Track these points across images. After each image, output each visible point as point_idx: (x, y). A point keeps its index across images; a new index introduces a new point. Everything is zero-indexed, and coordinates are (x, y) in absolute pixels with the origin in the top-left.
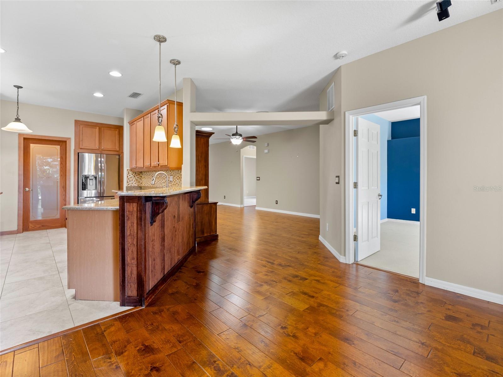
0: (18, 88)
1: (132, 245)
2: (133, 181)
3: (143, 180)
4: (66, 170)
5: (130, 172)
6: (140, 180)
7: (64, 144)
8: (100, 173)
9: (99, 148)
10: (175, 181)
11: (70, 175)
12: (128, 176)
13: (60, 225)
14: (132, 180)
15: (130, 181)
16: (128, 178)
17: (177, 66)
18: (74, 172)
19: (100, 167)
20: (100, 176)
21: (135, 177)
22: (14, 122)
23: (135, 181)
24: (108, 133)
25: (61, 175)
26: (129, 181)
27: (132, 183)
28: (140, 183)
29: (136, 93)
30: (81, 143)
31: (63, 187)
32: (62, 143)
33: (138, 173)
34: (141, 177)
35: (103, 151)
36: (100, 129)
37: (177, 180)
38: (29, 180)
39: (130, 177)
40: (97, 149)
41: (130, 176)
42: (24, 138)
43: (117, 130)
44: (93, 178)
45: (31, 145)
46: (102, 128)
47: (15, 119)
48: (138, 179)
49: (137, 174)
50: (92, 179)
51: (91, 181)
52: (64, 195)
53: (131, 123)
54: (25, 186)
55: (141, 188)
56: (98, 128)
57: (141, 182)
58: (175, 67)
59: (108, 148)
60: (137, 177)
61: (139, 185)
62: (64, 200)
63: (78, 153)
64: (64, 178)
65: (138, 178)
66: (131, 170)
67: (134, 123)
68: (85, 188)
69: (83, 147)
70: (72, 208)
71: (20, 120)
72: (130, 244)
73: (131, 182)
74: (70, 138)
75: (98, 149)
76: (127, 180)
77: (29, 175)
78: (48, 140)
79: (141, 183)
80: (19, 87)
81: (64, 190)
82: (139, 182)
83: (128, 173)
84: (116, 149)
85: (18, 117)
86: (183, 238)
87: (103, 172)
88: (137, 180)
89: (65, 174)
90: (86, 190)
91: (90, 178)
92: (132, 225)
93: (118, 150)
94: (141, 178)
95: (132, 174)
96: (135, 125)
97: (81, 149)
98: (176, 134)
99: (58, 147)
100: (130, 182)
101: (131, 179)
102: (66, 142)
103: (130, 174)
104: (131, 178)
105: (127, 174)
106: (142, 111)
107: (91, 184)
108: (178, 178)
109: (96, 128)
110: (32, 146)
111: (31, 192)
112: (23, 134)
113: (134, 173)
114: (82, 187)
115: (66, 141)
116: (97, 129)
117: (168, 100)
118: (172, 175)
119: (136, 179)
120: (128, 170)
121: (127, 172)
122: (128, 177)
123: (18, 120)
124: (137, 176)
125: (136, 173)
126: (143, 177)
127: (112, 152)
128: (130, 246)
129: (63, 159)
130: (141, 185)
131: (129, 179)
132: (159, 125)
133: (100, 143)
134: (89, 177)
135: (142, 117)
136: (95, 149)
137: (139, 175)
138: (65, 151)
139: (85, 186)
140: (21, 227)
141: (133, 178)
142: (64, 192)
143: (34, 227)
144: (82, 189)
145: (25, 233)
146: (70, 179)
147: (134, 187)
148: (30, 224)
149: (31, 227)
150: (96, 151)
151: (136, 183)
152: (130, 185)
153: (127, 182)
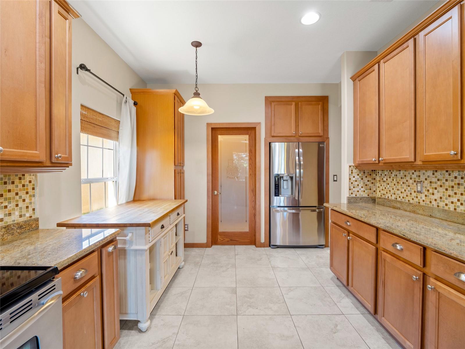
0: (196, 47)
2: (360, 187)
3: (378, 184)
4: (255, 168)
5: (354, 171)
6: (371, 185)
7: (253, 132)
8: (298, 171)
9: (296, 133)
11: (260, 175)
12: (352, 177)
13: (249, 241)
14: (358, 185)
15: (354, 187)
18: (265, 170)
19: (297, 162)
20: (298, 175)
21: (362, 179)
22: (192, 98)
23: (362, 187)
24: (307, 110)
25: (250, 175)
26: (352, 187)
27: (358, 191)
28: (372, 191)
30: (273, 127)
31: (253, 191)
32: (250, 130)
33: (368, 173)
34: (375, 179)
35: (301, 138)
36: (297, 105)
38: (218, 181)
39: (354, 179)
40: (293, 135)
41: (354, 177)
42: (212, 128)
43: (321, 103)
44: (288, 178)
45: (219, 137)
46: (299, 103)
47: (194, 92)
48: (368, 183)
49: (366, 174)
50: (287, 180)
51: (285, 182)
52: (253, 201)
54: (213, 190)
55: (375, 200)
56: (294, 103)
57: (374, 189)
59: (308, 133)
60: (366, 180)
61: (371, 195)
62: (253, 207)
63: (270, 143)
64: (254, 178)
65: (368, 181)
66: (357, 167)
68: (278, 194)
69: (275, 135)
71: (199, 94)
73: (356, 189)
74: (259, 123)
75: (295, 135)
76: (349, 185)
77: (218, 175)
78: (235, 128)
79: (374, 191)
80: (197, 45)
81: (253, 194)
82: (370, 189)
83: (351, 172)
84: (319, 133)
85: (197, 91)
88: (366, 185)
89: (254, 172)
90: (280, 195)
91: (285, 178)
93: (321, 134)
94: (373, 181)
95: (358, 175)
97: (273, 136)
99: (247, 137)
100: (354, 189)
101: (356, 183)
102: (254, 129)
103: (353, 175)
104: (356, 181)
105: (350, 175)
106: (376, 53)
107: (285, 187)
110: (221, 138)
111: (220, 195)
112: (211, 124)
113: (362, 173)
114: (275, 192)
115: (256, 127)
116: (292, 106)
119: (364, 183)
120: (350, 167)
121: (349, 171)
122: (350, 179)
123: (197, 95)
124: (366, 177)
125: (364, 173)
126: (378, 178)
127: (311, 138)
129: (252, 153)
130: (374, 195)
131: (352, 183)
133: (297, 126)
134: (283, 177)
135: (376, 64)
136: (291, 135)
137: (370, 175)
138: (254, 141)
139: (278, 190)
140: (210, 240)
141: (360, 181)
142: (254, 197)
143: (222, 241)
144: (275, 194)
145: (214, 247)
146: (260, 179)
147: (361, 198)
148: (219, 236)
149: (220, 240)
150: (292, 138)
151: (364, 191)
152: (354, 195)
153: (350, 189)
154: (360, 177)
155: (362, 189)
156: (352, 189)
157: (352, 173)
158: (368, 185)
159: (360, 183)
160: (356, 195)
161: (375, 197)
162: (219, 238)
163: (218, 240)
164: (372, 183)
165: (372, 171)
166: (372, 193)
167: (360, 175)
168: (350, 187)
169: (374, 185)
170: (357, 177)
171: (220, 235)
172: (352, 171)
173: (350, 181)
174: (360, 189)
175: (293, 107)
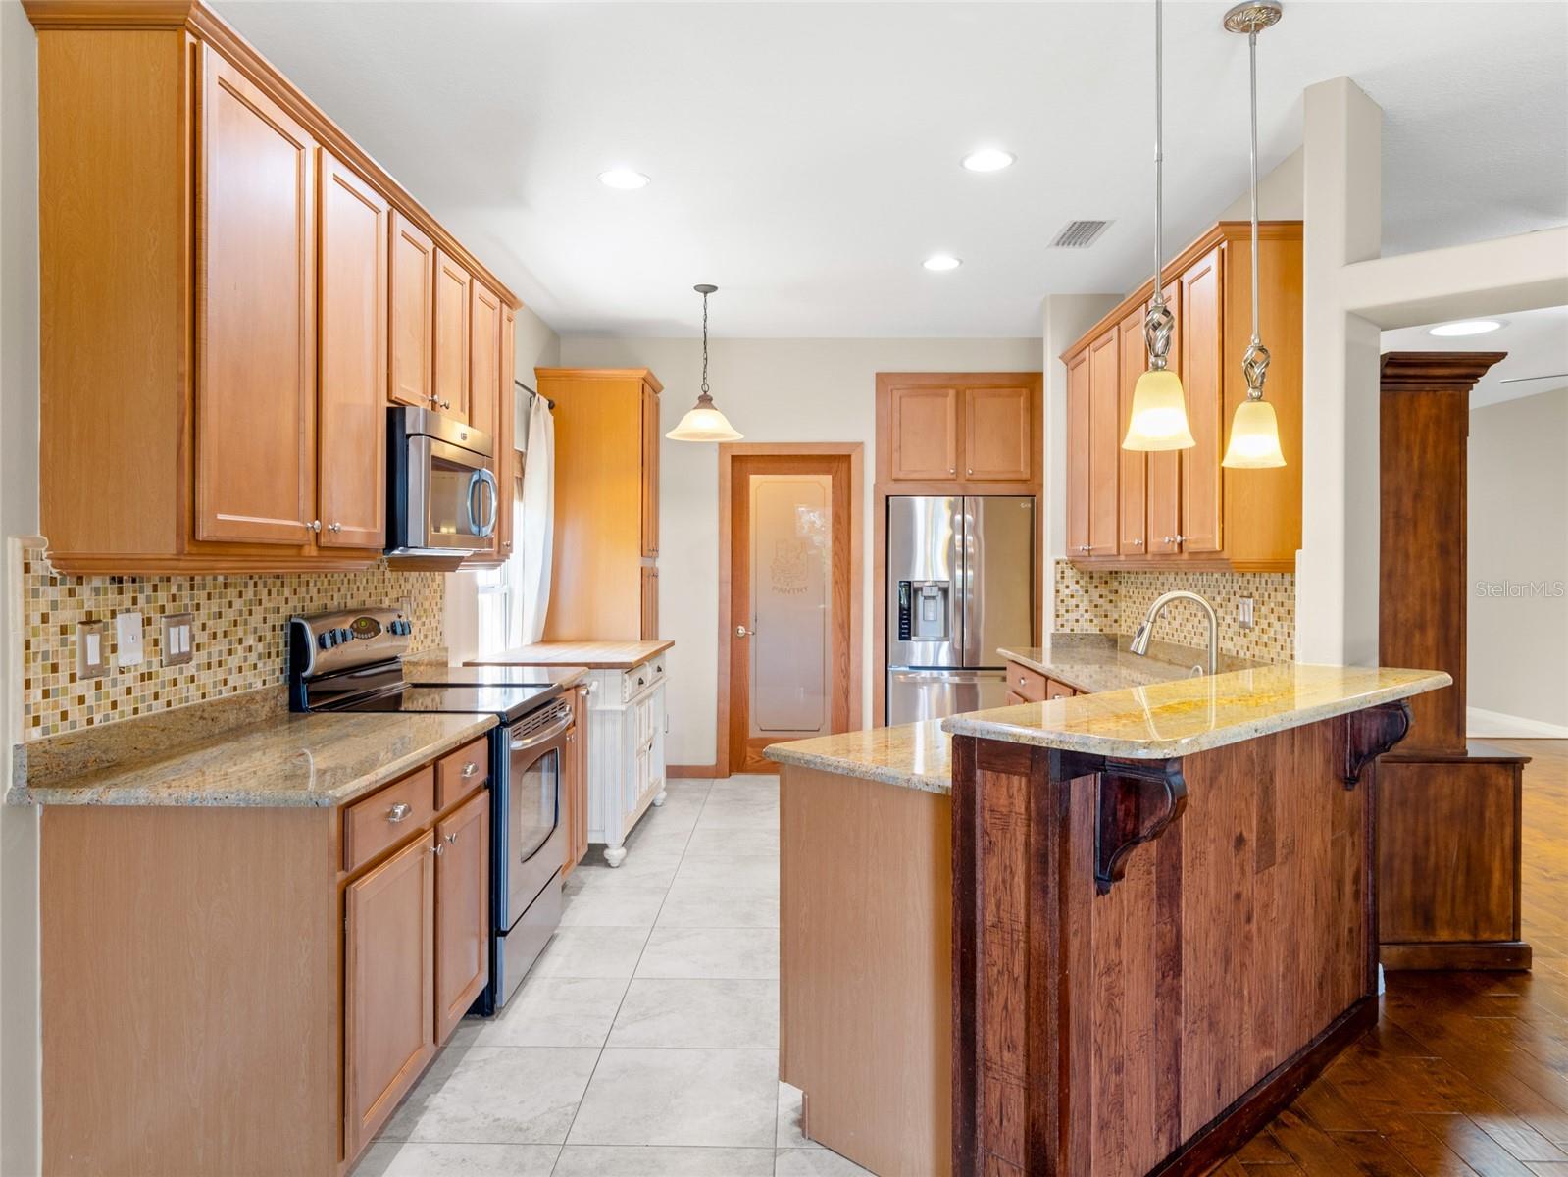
0: (706, 293)
1: (1006, 977)
2: (1082, 609)
3: (1123, 605)
4: (849, 563)
5: (1069, 573)
6: (1108, 607)
7: (844, 466)
8: (959, 573)
9: (957, 472)
10: (1264, 624)
11: (861, 581)
12: (1061, 587)
14: (1077, 606)
15: (1067, 611)
16: (1061, 596)
17: (1264, 35)
18: (875, 568)
20: (959, 585)
21: (1087, 592)
22: (695, 408)
23: (1087, 611)
24: (990, 410)
25: (836, 582)
26: (1062, 611)
27: (1077, 621)
28: (1109, 621)
29: (1081, 223)
30: (896, 456)
31: (842, 626)
32: (836, 463)
33: (1101, 577)
34: (1116, 592)
35: (971, 485)
36: (959, 397)
37: (1277, 625)
38: (748, 598)
39: (1067, 592)
40: (950, 476)
41: (1067, 587)
42: (733, 457)
43: (1024, 392)
44: (935, 591)
45: (753, 478)
46: (967, 392)
47: (699, 398)
48: (1101, 602)
49: (1096, 581)
50: (933, 598)
51: (931, 603)
52: (844, 654)
53: (1073, 359)
54: (734, 623)
55: (1116, 641)
56: (952, 393)
57: (1116, 616)
58: (1253, 44)
59: (990, 473)
60: (1095, 594)
61: (1107, 630)
62: (842, 671)
63: (888, 498)
64: (845, 590)
65: (1101, 597)
66: (1072, 563)
67: (1079, 358)
68: (909, 633)
69: (901, 476)
70: (794, 758)
71: (711, 400)
72: (996, 970)
73: (1072, 616)
74: (860, 445)
75: (954, 476)
76: (1056, 606)
77: (747, 583)
78: (796, 456)
79: (1116, 621)
80: (707, 290)
81: (844, 636)
82: (1106, 616)
83: (1059, 575)
84: (1019, 471)
85: (705, 392)
86: (1293, 953)
87: (972, 567)
88: (1096, 606)
89: (846, 576)
90: (913, 638)
91: (926, 592)
92: (1004, 881)
93: (1026, 475)
94: (1112, 597)
95: (1077, 582)
96: (1085, 365)
97: (897, 480)
98: (1256, 394)
99: (826, 480)
100: (1067, 616)
101: (1073, 602)
102: (846, 458)
103: (1066, 581)
104: (1072, 597)
105: (1057, 582)
107: (931, 616)
108: (1281, 610)
109: (947, 396)
110: (756, 481)
111: (752, 638)
112: (731, 445)
113: (1086, 577)
114: (901, 629)
115: (850, 456)
116: (948, 398)
117: (1222, 224)
118: (1251, 596)
119: (1091, 602)
120: (1058, 563)
121: (1057, 573)
122: (1058, 592)
123: (705, 401)
124: (1096, 587)
125: (1092, 577)
126: (1123, 591)
127: (1003, 485)
128: (997, 980)
129: (840, 521)
130: (1115, 629)
131: (1062, 601)
132: (1157, 368)
133: (960, 453)
134: (921, 589)
135: (1112, 326)
136: (943, 476)
137: (1106, 582)
138: (846, 492)
139: (909, 624)
140: (726, 757)
141: (1082, 596)
142: (844, 644)
143: (757, 762)
144: (900, 633)
145: (735, 777)
146: (861, 594)
147: (1084, 637)
148: (749, 749)
149: (753, 759)
150: (948, 485)
151: (1092, 621)
152: (1067, 630)
153: (1058, 616)
154: (1081, 587)
155: (1087, 616)
156: (1063, 615)
157: (1063, 577)
158: (1102, 606)
159: (1082, 601)
160: (1072, 630)
161: (1116, 634)
162: (748, 755)
163: (748, 759)
164: (1111, 601)
165: (1111, 573)
166: (1111, 626)
167: (1082, 582)
168: (1057, 611)
169: (1116, 607)
170: (1074, 587)
171: (752, 747)
172: (1063, 572)
173: (1056, 597)
174: (1082, 616)
175: (951, 400)
